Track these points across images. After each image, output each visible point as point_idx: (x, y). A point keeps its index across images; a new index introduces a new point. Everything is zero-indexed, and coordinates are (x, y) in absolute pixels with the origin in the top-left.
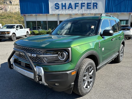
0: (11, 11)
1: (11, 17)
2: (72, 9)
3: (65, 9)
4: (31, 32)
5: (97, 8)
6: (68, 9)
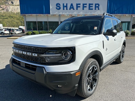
0: (12, 12)
1: (12, 17)
2: (74, 9)
3: (67, 9)
4: (31, 32)
5: (98, 9)
6: (70, 9)
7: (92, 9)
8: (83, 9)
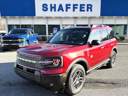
2: (63, 11)
3: (55, 11)
5: (91, 11)
6: (58, 11)
7: (84, 11)
8: (74, 11)
